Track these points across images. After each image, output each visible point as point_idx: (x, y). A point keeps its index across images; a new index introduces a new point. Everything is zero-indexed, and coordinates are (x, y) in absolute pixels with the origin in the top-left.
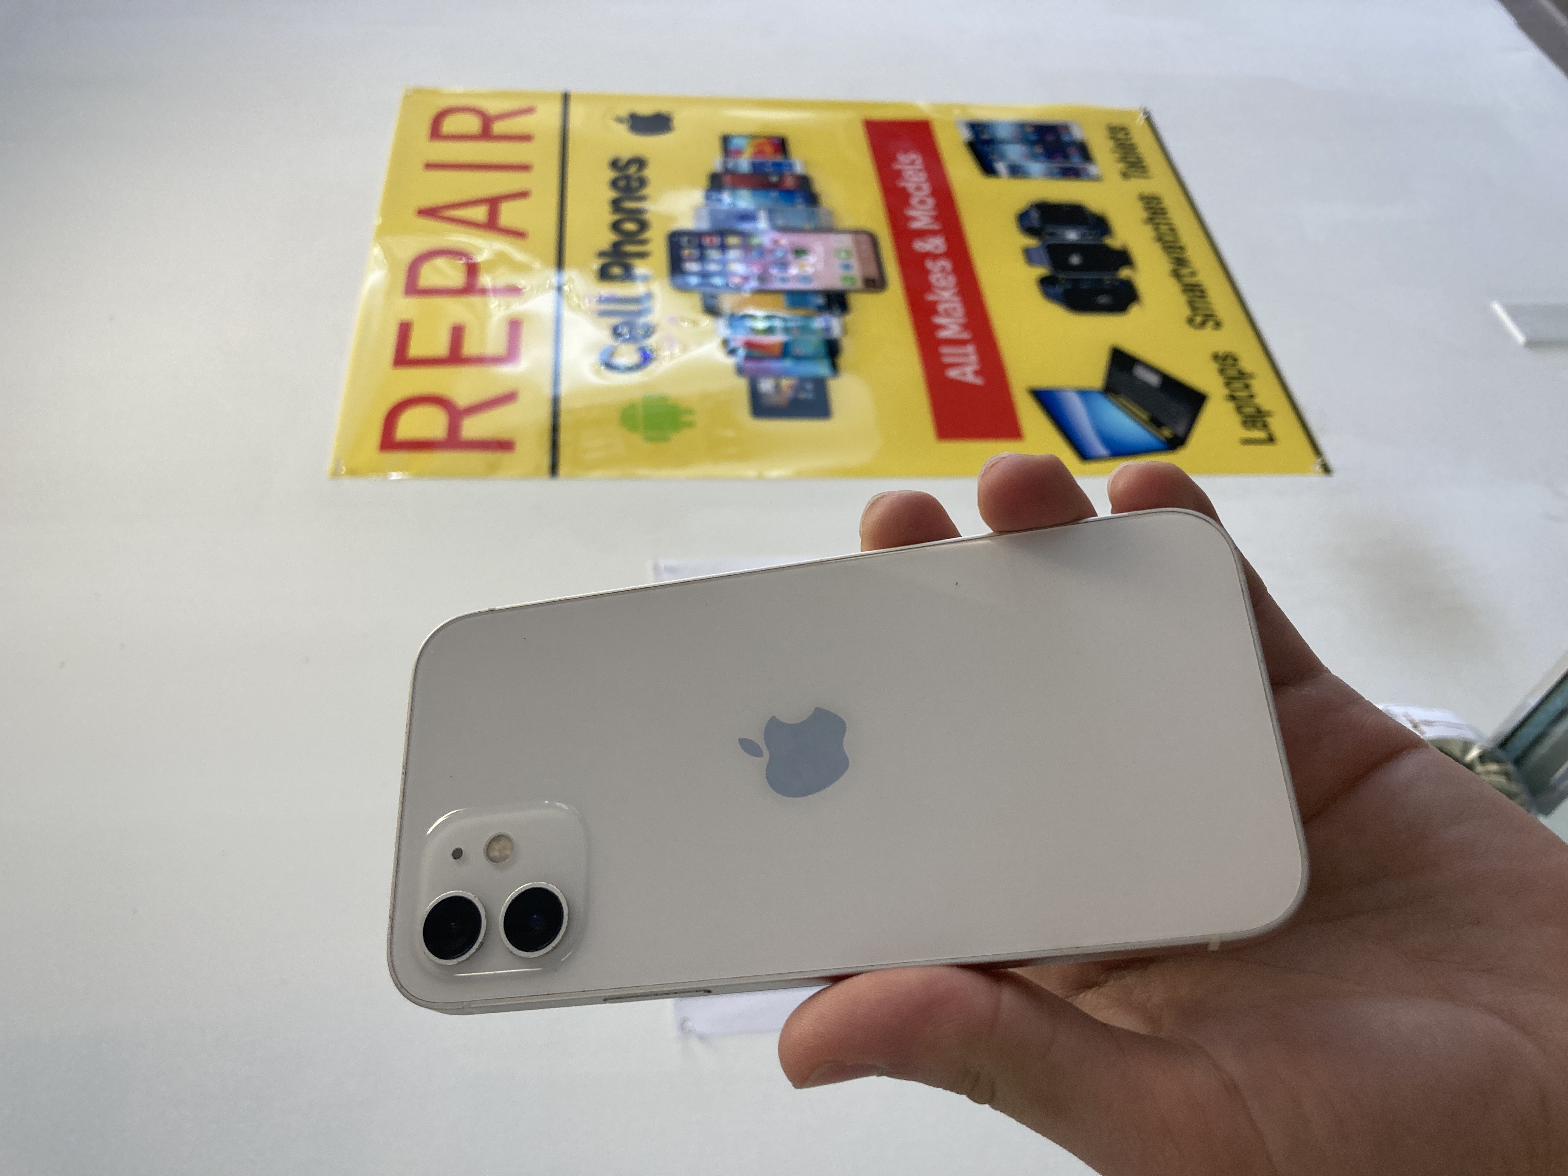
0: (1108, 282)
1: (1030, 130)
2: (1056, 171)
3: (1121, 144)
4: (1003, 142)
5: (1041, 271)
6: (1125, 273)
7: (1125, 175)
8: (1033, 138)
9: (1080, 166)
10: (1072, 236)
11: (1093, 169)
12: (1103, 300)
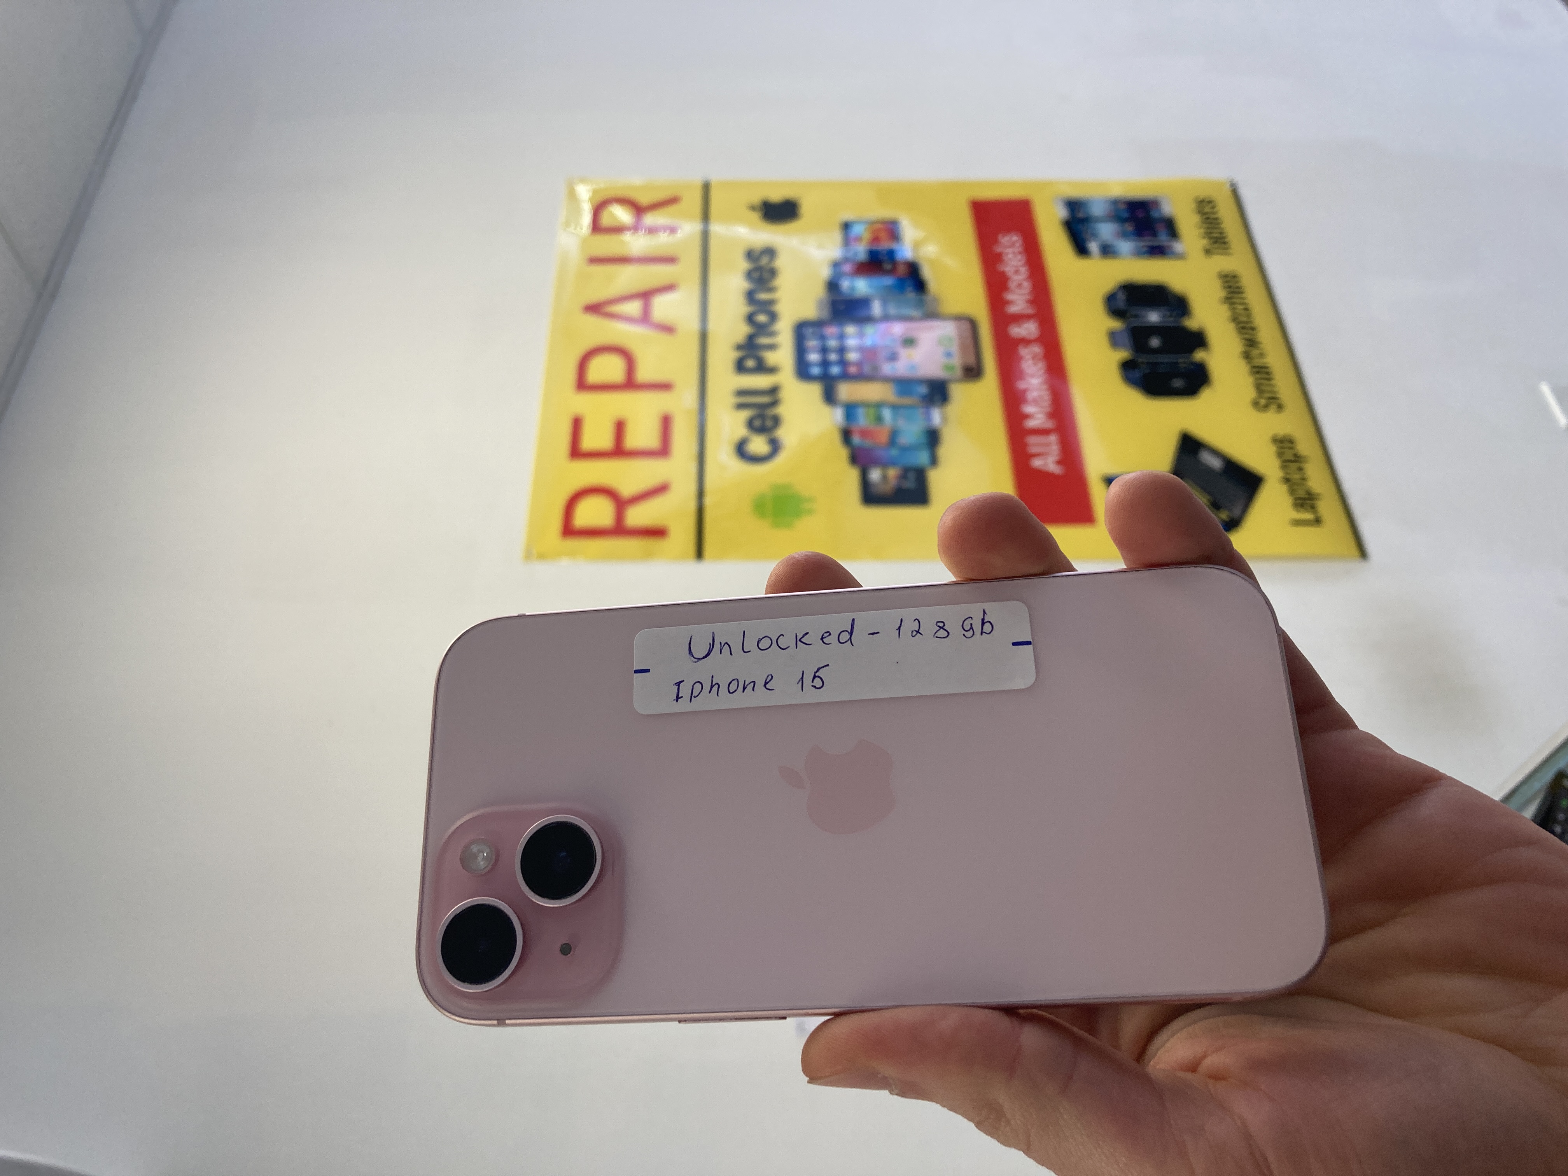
0: (1184, 365)
1: (1123, 207)
2: (1145, 249)
3: (1208, 218)
4: (1098, 220)
5: (1123, 354)
6: (1199, 355)
7: (1208, 252)
8: (1126, 215)
9: (1165, 244)
10: (1154, 317)
11: (1178, 247)
12: (1178, 383)
